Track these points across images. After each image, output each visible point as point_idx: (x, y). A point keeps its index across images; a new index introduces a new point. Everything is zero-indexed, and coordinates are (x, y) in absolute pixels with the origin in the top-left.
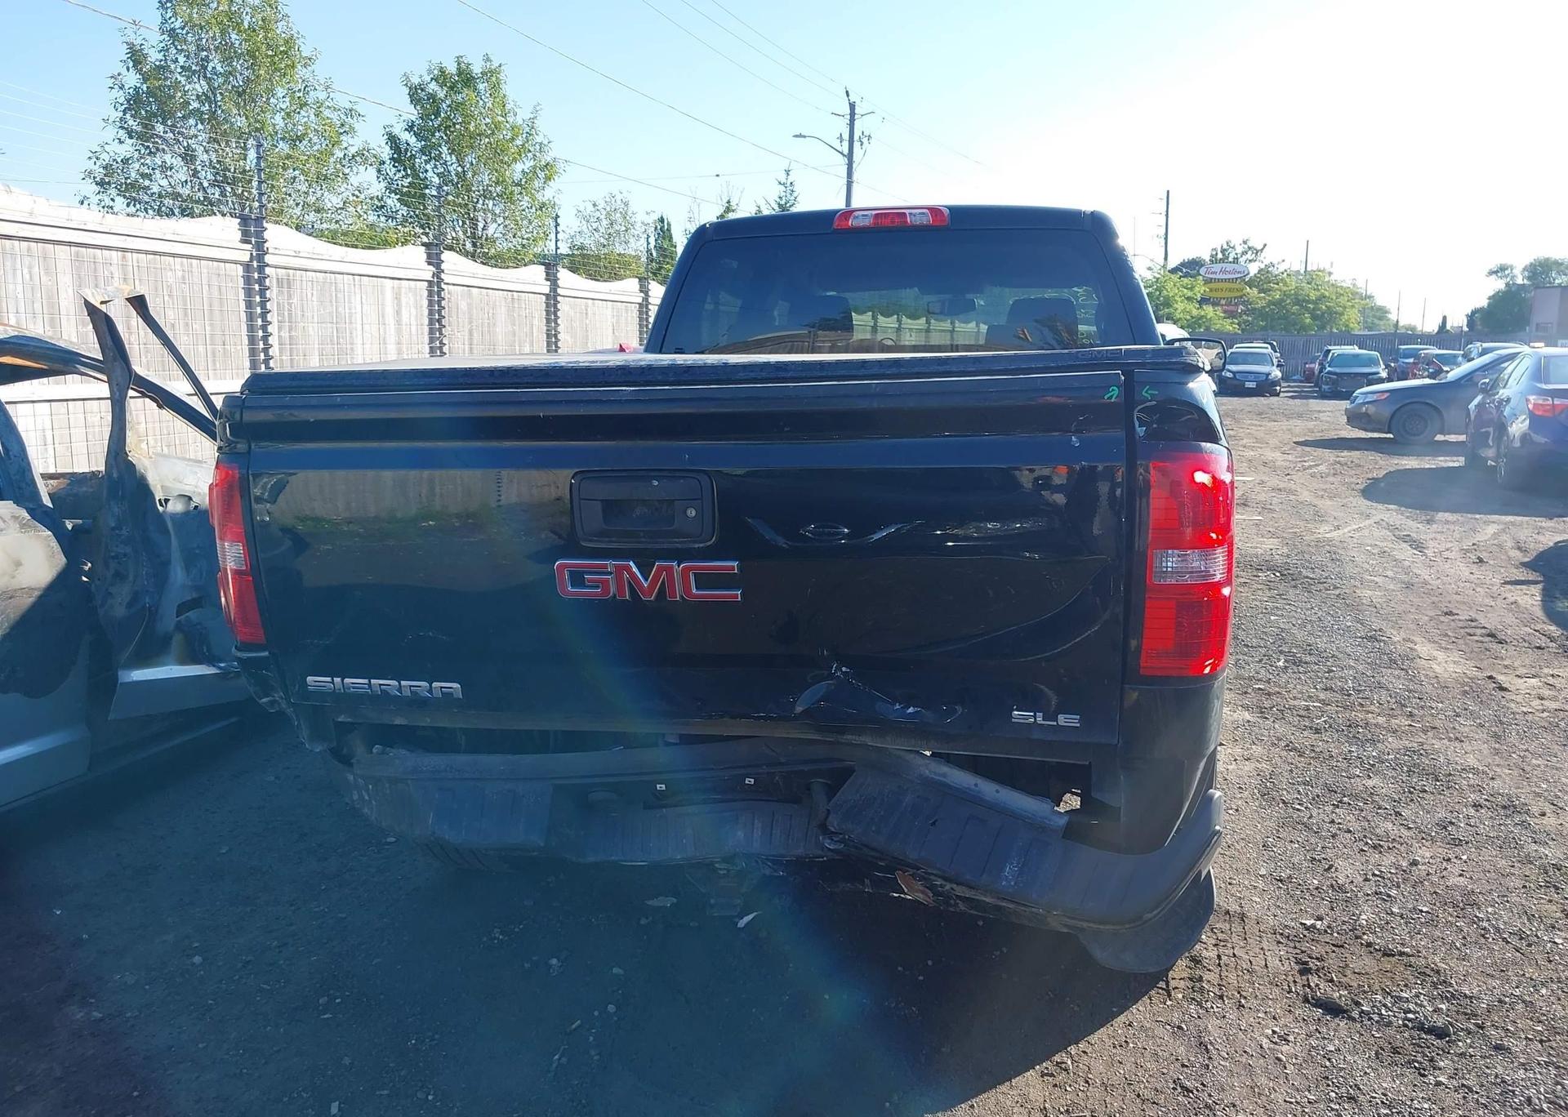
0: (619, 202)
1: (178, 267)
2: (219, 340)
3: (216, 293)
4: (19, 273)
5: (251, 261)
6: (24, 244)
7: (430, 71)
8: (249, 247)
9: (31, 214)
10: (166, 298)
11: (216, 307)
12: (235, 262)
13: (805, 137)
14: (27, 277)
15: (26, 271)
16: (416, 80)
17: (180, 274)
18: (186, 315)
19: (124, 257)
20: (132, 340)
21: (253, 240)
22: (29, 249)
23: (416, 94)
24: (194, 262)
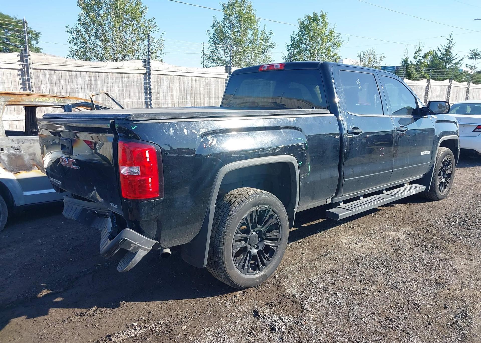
0: (372, 51)
1: (207, 80)
2: (217, 99)
3: (217, 86)
4: (164, 83)
5: (227, 78)
6: (166, 76)
7: (305, 17)
8: (227, 74)
9: (168, 69)
10: (203, 88)
11: (217, 90)
12: (223, 78)
13: (479, 20)
14: (166, 84)
15: (166, 83)
16: (301, 20)
17: (207, 82)
18: (208, 92)
19: (192, 78)
20: (193, 99)
21: (228, 72)
22: (167, 77)
23: (302, 25)
24: (211, 79)
